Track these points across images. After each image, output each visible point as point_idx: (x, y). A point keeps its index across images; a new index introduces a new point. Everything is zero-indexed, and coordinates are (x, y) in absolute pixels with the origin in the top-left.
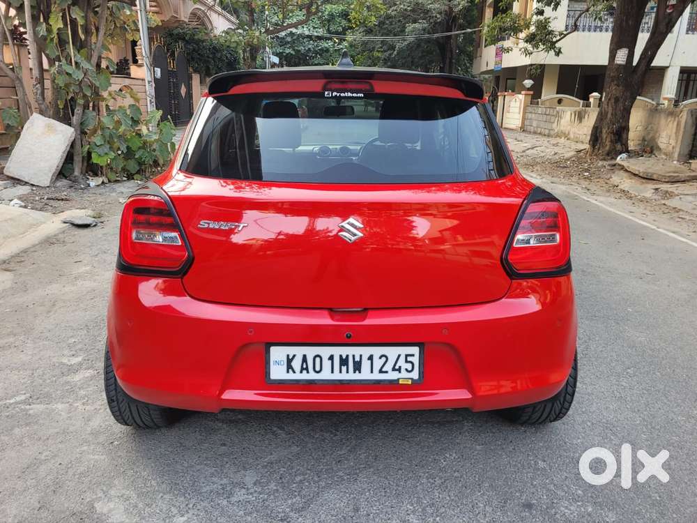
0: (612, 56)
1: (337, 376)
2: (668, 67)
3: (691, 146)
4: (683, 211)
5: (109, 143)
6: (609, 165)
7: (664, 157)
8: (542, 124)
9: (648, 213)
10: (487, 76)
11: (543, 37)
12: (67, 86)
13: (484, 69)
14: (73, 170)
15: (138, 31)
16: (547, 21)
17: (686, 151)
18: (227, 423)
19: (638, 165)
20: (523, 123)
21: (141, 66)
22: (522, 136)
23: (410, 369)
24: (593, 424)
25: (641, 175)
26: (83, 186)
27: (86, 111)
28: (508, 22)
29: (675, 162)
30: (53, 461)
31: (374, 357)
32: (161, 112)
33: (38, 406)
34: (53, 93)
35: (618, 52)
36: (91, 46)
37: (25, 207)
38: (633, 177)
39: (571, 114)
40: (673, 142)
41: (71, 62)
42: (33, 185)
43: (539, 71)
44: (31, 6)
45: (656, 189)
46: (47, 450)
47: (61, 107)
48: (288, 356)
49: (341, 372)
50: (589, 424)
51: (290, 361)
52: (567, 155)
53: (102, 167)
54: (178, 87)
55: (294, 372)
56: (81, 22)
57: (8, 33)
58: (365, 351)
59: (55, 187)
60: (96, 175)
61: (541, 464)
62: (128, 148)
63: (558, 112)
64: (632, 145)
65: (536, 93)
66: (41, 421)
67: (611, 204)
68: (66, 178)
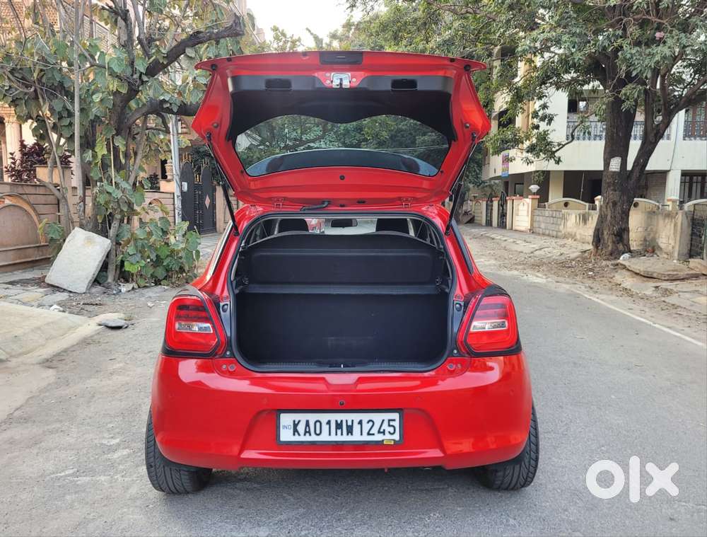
0: (607, 164)
1: (333, 438)
2: (669, 171)
3: (689, 246)
4: (681, 307)
5: (140, 252)
6: (612, 265)
7: (666, 256)
8: (550, 227)
9: (647, 310)
10: (497, 181)
11: (543, 147)
12: (107, 203)
13: (492, 175)
14: (107, 277)
15: (170, 151)
16: (546, 133)
17: (686, 251)
18: (244, 490)
19: (640, 264)
20: (532, 225)
21: (169, 181)
22: (531, 237)
23: (392, 431)
24: (562, 491)
25: (642, 273)
26: (115, 292)
27: (122, 224)
28: (509, 135)
29: (675, 261)
30: (99, 520)
31: (363, 422)
32: (188, 223)
33: (85, 478)
34: (94, 209)
35: (612, 160)
36: (129, 168)
37: (64, 311)
38: (634, 275)
39: (576, 217)
40: (672, 242)
41: (111, 182)
42: (71, 292)
43: (542, 178)
44: (81, 137)
45: (657, 287)
46: (94, 512)
47: (100, 221)
48: (294, 421)
49: (336, 434)
50: (559, 491)
51: (295, 425)
52: (573, 256)
53: (133, 275)
54: (202, 199)
55: (299, 435)
56: (122, 149)
57: (58, 160)
58: (356, 417)
59: (89, 293)
60: (127, 281)
61: (512, 521)
62: (157, 256)
63: (563, 215)
64: (634, 245)
65: (543, 197)
66: (87, 490)
67: (612, 302)
68: (100, 284)
